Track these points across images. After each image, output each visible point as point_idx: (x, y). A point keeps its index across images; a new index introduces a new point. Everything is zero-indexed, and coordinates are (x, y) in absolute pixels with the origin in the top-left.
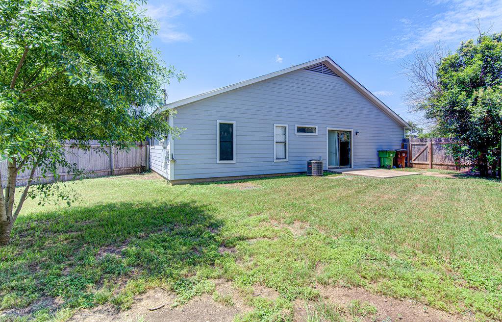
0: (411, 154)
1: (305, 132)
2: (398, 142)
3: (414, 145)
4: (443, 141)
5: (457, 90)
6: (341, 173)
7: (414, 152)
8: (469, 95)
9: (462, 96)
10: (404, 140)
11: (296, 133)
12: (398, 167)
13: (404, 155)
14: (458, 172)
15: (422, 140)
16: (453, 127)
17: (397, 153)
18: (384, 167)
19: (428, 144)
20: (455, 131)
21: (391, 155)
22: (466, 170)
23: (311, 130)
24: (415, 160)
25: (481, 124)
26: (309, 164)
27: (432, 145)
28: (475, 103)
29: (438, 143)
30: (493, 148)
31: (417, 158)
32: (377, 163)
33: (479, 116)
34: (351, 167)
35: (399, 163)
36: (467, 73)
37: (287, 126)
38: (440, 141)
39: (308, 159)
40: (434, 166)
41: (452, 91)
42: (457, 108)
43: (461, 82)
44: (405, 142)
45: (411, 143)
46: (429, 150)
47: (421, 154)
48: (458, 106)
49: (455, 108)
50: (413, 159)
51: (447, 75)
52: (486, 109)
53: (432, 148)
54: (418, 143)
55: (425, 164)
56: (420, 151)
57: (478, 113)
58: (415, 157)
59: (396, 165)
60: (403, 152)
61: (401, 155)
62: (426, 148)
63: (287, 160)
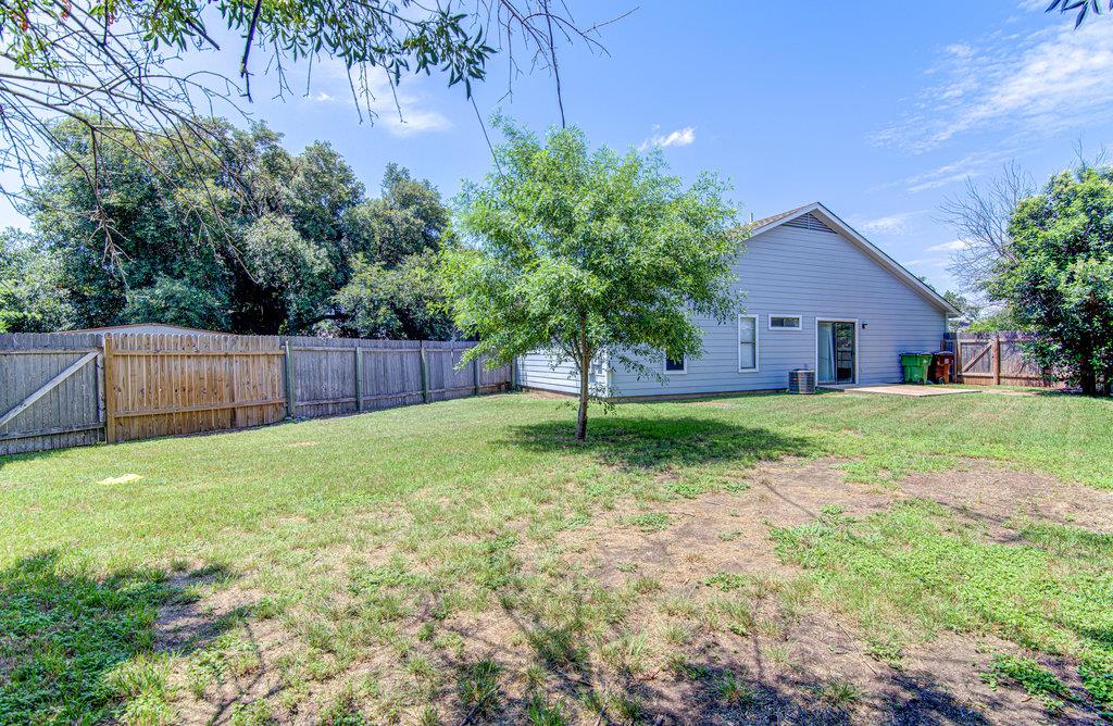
0: (959, 360)
1: (782, 325)
2: (935, 338)
3: (966, 344)
4: (1020, 337)
5: (1043, 257)
6: (843, 391)
7: (966, 355)
8: (1061, 267)
9: (1051, 269)
10: (946, 336)
11: (771, 328)
12: (936, 382)
13: (947, 361)
14: (1047, 389)
15: (979, 335)
16: (1035, 315)
17: (935, 358)
18: (911, 382)
19: (992, 343)
20: (1038, 321)
21: (925, 361)
22: (1062, 385)
23: (792, 322)
24: (967, 370)
25: (1083, 311)
26: (793, 376)
27: (999, 343)
28: (1071, 279)
29: (1011, 340)
30: (1101, 347)
31: (971, 366)
32: (899, 375)
33: (1077, 300)
34: (854, 382)
35: (937, 375)
36: (1059, 230)
37: (756, 316)
38: (1015, 336)
39: (791, 368)
40: (1002, 380)
41: (1034, 259)
42: (1042, 287)
43: (1050, 246)
44: (948, 340)
45: (959, 341)
46: (993, 352)
47: (978, 359)
48: (1043, 283)
49: (1039, 287)
50: (964, 369)
51: (1026, 233)
52: (1089, 288)
53: (999, 349)
54: (974, 341)
55: (987, 377)
56: (977, 355)
57: (1075, 295)
58: (967, 366)
59: (934, 378)
60: (946, 356)
61: (942, 362)
62: (988, 350)
63: (757, 369)
